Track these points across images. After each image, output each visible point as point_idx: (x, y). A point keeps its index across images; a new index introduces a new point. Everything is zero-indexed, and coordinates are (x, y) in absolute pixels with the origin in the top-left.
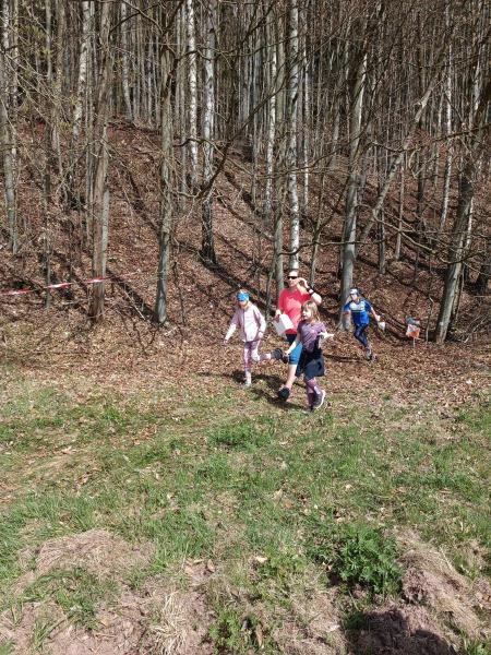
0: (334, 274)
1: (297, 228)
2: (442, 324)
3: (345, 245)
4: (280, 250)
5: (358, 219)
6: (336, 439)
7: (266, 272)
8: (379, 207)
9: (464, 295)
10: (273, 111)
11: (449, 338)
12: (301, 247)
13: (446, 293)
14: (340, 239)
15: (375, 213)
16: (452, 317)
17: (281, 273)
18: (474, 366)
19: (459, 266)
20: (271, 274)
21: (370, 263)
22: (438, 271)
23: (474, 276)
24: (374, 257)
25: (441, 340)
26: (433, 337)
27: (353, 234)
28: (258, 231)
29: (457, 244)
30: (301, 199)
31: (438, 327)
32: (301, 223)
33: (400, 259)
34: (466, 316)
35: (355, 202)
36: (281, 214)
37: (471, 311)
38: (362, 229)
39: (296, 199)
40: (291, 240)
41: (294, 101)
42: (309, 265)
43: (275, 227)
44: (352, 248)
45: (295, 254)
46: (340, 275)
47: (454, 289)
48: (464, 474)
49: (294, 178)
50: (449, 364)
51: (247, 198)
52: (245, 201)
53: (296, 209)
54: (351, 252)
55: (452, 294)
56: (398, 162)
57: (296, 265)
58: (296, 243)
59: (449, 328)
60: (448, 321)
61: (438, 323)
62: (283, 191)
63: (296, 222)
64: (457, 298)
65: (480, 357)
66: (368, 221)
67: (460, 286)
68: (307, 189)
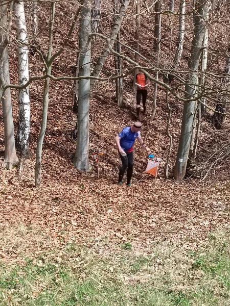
2: (181, 160)
3: (80, 79)
4: (7, 82)
12: (31, 80)
16: (191, 154)
31: (178, 163)
34: (204, 151)
44: (87, 83)
45: (25, 87)
57: (26, 99)
59: (189, 164)
60: (187, 157)
61: (177, 159)
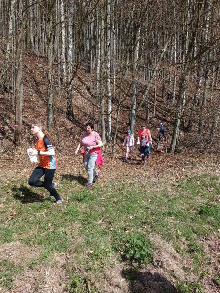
0: (127, 124)
1: (110, 103)
2: (173, 145)
3: (131, 111)
4: (103, 113)
5: (137, 99)
6: (127, 196)
7: (97, 122)
8: (146, 94)
9: (182, 133)
10: (100, 50)
11: (176, 151)
12: (112, 111)
13: (174, 132)
14: (129, 108)
15: (144, 97)
16: (177, 143)
17: (104, 123)
18: (185, 163)
19: (179, 120)
20: (99, 123)
21: (142, 119)
22: (171, 122)
23: (186, 124)
24: (144, 116)
25: (172, 152)
26: (169, 151)
27: (135, 106)
28: (93, 104)
29: (179, 111)
30: (112, 90)
31: (171, 146)
32: (112, 101)
33: (155, 117)
34: (182, 142)
35: (136, 92)
36: (103, 96)
37: (185, 140)
38: (139, 104)
39: (110, 90)
40: (108, 108)
41: (109, 46)
42: (116, 119)
43: (101, 102)
44: (134, 112)
45: (109, 114)
46: (129, 124)
47: (177, 130)
48: (180, 210)
49: (109, 81)
50: (176, 162)
51: (88, 89)
52: (88, 90)
53: (110, 94)
54: (134, 114)
55: (177, 132)
56: (154, 75)
57: (110, 119)
58: (110, 110)
59: (176, 147)
60: (175, 144)
61: (171, 144)
62: (104, 86)
63: (110, 100)
64: (179, 134)
65: (188, 159)
66: (141, 100)
67: (180, 129)
68: (115, 86)
